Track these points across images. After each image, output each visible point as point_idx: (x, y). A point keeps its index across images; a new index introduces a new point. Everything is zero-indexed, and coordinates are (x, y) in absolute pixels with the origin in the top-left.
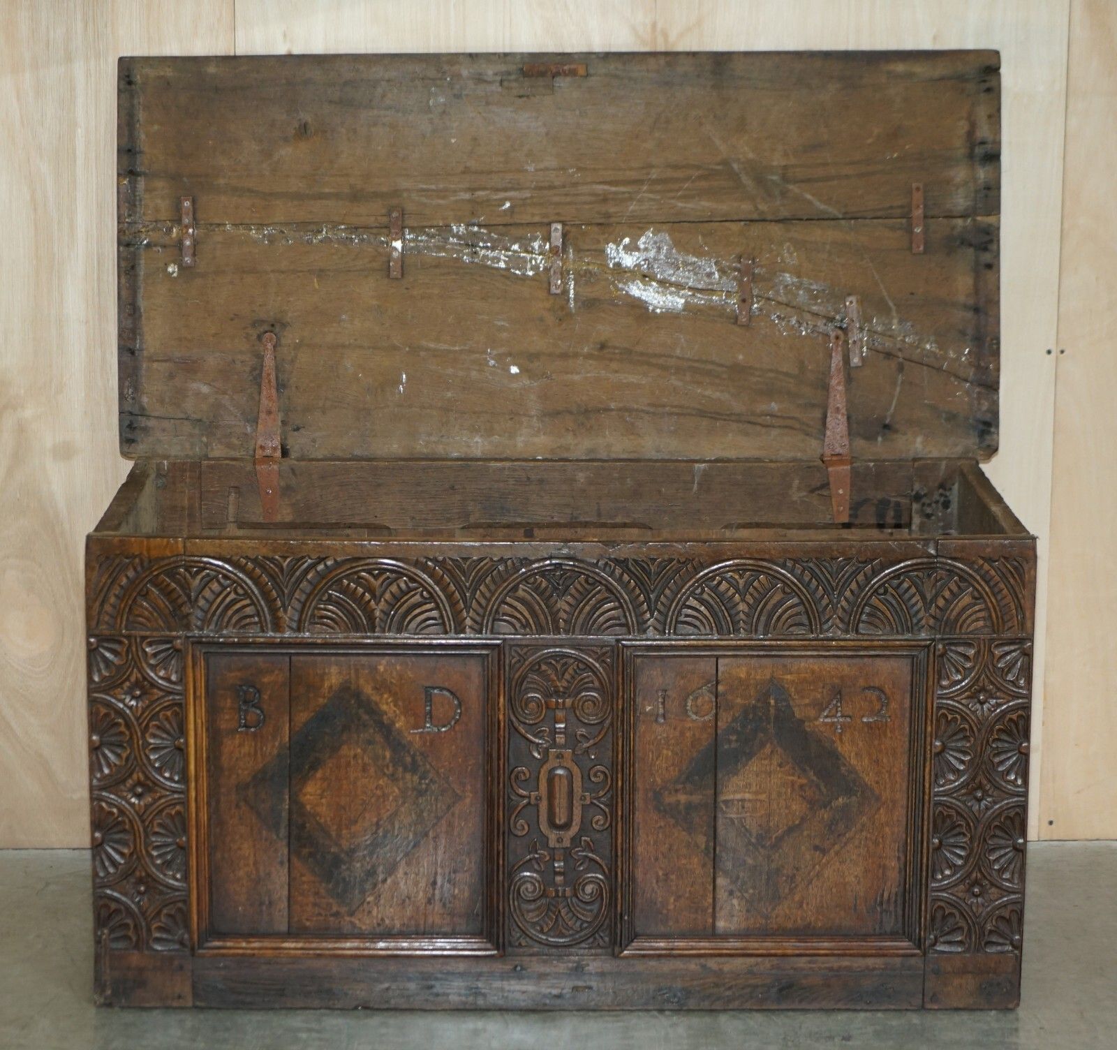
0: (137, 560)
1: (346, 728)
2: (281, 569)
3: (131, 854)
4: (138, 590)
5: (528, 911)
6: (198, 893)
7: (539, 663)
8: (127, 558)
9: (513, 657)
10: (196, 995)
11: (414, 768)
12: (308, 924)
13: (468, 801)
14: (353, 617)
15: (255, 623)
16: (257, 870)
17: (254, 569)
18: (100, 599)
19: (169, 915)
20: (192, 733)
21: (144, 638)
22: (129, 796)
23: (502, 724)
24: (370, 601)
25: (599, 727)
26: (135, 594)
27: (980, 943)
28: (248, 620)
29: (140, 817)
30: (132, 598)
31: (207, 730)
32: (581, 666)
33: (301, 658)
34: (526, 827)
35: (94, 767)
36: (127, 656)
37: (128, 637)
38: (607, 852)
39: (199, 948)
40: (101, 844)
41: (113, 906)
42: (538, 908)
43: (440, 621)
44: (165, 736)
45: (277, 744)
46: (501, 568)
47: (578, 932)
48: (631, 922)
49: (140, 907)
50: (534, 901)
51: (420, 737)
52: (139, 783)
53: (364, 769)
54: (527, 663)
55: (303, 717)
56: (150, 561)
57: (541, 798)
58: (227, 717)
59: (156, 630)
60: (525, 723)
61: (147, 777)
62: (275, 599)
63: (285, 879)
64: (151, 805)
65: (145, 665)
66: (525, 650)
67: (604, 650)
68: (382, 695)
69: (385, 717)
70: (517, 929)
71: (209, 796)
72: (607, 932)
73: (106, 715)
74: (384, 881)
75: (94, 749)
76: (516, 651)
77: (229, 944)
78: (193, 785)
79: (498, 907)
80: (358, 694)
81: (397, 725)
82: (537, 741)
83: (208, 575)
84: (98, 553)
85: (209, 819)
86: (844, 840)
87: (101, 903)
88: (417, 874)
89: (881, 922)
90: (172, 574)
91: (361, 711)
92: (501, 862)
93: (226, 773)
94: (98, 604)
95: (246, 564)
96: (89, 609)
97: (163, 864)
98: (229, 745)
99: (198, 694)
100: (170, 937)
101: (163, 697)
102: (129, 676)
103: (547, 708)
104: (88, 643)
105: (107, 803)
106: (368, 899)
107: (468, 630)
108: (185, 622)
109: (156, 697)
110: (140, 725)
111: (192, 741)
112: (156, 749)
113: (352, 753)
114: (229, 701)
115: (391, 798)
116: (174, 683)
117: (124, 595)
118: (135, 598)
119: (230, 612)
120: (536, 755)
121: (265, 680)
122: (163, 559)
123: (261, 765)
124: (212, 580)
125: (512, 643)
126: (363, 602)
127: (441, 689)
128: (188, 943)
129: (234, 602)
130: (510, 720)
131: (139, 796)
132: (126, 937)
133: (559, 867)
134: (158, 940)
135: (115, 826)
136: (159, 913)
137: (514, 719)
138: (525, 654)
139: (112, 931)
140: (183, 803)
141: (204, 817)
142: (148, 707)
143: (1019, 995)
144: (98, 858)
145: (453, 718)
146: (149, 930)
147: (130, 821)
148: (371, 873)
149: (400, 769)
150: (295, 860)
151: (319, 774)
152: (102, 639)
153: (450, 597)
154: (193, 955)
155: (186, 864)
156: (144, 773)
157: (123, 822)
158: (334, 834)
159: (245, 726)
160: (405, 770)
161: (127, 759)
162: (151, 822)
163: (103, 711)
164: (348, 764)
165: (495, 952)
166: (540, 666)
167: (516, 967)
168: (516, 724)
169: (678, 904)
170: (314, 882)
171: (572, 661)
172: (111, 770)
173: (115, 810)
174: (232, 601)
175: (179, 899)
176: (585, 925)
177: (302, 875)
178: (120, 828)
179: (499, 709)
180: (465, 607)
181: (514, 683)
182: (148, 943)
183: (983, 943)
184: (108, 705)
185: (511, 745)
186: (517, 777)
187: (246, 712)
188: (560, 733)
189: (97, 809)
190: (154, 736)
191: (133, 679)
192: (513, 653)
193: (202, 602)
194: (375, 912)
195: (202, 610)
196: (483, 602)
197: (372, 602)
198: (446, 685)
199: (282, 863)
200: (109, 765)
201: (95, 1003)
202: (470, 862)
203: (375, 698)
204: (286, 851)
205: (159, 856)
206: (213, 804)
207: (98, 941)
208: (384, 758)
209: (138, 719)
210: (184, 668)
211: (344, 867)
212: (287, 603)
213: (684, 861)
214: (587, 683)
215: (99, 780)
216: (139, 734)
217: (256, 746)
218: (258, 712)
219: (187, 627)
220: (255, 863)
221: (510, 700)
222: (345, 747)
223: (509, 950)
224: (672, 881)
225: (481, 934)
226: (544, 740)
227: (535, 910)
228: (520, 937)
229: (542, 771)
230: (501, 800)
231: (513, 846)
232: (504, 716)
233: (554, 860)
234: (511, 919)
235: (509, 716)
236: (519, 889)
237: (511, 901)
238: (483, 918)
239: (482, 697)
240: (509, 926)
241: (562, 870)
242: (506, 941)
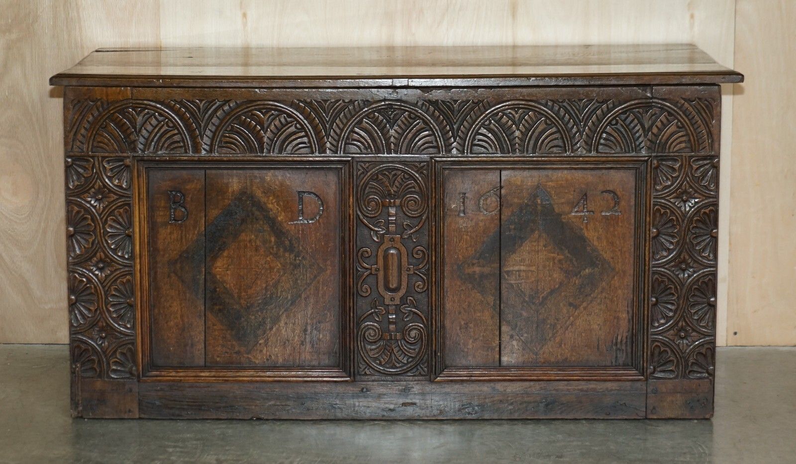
0: (99, 103)
1: (243, 221)
2: (199, 109)
3: (96, 310)
4: (100, 124)
5: (371, 350)
6: (142, 338)
7: (377, 174)
8: (92, 102)
9: (359, 170)
10: (141, 410)
11: (291, 249)
12: (218, 359)
13: (328, 272)
14: (249, 142)
15: (181, 147)
16: (183, 321)
17: (180, 108)
18: (74, 130)
19: (123, 354)
20: (137, 224)
21: (104, 158)
22: (94, 269)
23: (352, 217)
24: (260, 130)
25: (419, 220)
26: (98, 127)
27: (685, 372)
28: (176, 145)
29: (102, 284)
30: (96, 129)
31: (148, 222)
32: (406, 176)
33: (214, 172)
34: (369, 290)
35: (70, 249)
36: (93, 171)
37: (93, 157)
38: (425, 308)
39: (143, 376)
40: (75, 303)
41: (83, 347)
42: (378, 348)
43: (308, 145)
44: (118, 227)
45: (196, 232)
46: (351, 107)
47: (406, 364)
48: (443, 357)
49: (102, 348)
50: (375, 342)
51: (295, 227)
52: (101, 260)
53: (257, 250)
54: (369, 174)
55: (214, 213)
56: (108, 104)
57: (379, 269)
58: (161, 213)
59: (113, 152)
60: (367, 217)
61: (106, 256)
62: (195, 130)
63: (202, 328)
64: (110, 275)
65: (105, 177)
66: (367, 164)
67: (422, 164)
68: (268, 197)
69: (271, 213)
70: (363, 363)
71: (149, 269)
72: (426, 365)
73: (78, 212)
74: (271, 329)
75: (70, 237)
76: (361, 166)
77: (163, 373)
78: (138, 261)
79: (350, 348)
80: (252, 197)
81: (279, 219)
82: (376, 229)
83: (148, 113)
84: (72, 98)
85: (150, 285)
86: (590, 298)
87: (75, 345)
88: (294, 324)
89: (616, 357)
90: (123, 112)
91: (254, 209)
92: (352, 314)
93: (162, 253)
94: (72, 133)
95: (175, 105)
96: (66, 137)
97: (118, 317)
98: (163, 233)
99: (141, 196)
100: (122, 369)
101: (117, 199)
102: (94, 185)
103: (383, 206)
104: (66, 162)
105: (79, 274)
106: (260, 342)
107: (328, 151)
108: (132, 146)
109: (112, 199)
110: (101, 219)
111: (137, 230)
112: (113, 236)
113: (248, 239)
114: (163, 202)
115: (275, 270)
116: (125, 189)
117: (90, 128)
118: (98, 130)
119: (163, 140)
120: (375, 239)
121: (188, 187)
122: (117, 102)
123: (186, 248)
124: (151, 116)
125: (358, 160)
126: (255, 132)
127: (310, 193)
128: (135, 373)
129: (166, 132)
130: (357, 214)
131: (101, 270)
132: (93, 369)
133: (392, 318)
134: (115, 371)
135: (84, 290)
136: (115, 352)
137: (359, 213)
138: (367, 168)
139: (83, 364)
140: (131, 274)
141: (146, 284)
142: (107, 206)
143: (713, 408)
144: (73, 313)
145: (318, 213)
146: (108, 364)
147: (95, 287)
148: (262, 323)
149: (282, 250)
150: (209, 315)
151: (225, 254)
152: (76, 159)
153: (315, 128)
154: (139, 381)
155: (134, 318)
156: (104, 253)
157: (91, 287)
158: (236, 295)
159: (174, 220)
160: (285, 250)
161: (93, 243)
162: (109, 287)
163: (76, 209)
164: (246, 246)
165: (348, 379)
166: (377, 176)
167: (363, 389)
168: (361, 217)
169: (475, 345)
170: (222, 330)
171: (400, 172)
172: (81, 252)
173: (84, 280)
174: (165, 131)
175: (129, 342)
176: (410, 360)
177: (214, 325)
178: (88, 292)
179: (349, 206)
180: (326, 135)
181: (359, 189)
182: (108, 373)
183: (687, 372)
184: (80, 205)
185: (358, 233)
186: (362, 255)
187: (175, 209)
188: (392, 223)
189: (72, 278)
190: (111, 227)
191: (96, 187)
192: (360, 168)
193: (144, 132)
194: (264, 351)
195: (144, 138)
196: (338, 131)
197: (262, 132)
198: (313, 190)
199: (200, 316)
200: (80, 248)
201: (71, 416)
202: (331, 316)
203: (263, 200)
204: (203, 308)
205: (115, 311)
206: (152, 273)
207: (73, 372)
208: (270, 242)
209: (100, 215)
210: (132, 179)
211: (243, 319)
212: (202, 133)
213: (479, 314)
214: (408, 189)
215: (73, 258)
216: (101, 225)
217: (181, 233)
218: (183, 210)
219: (134, 150)
220: (182, 316)
221: (357, 200)
222: (243, 234)
223: (358, 378)
224: (470, 328)
225: (338, 366)
226: (381, 228)
227: (375, 349)
228: (366, 368)
229: (380, 250)
230: (351, 271)
231: (360, 303)
232: (353, 212)
233: (389, 313)
234: (359, 355)
235: (356, 211)
236: (364, 333)
237: (359, 343)
238: (339, 355)
239: (338, 199)
240: (358, 360)
241: (394, 320)
242: (356, 371)
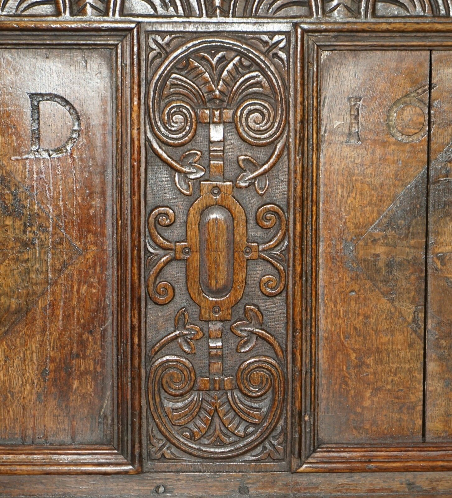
5: (174, 410)
7: (187, 58)
9: (153, 49)
11: (16, 211)
23: (136, 143)
25: (269, 150)
32: (246, 63)
34: (170, 291)
38: (281, 327)
42: (187, 405)
47: (242, 438)
48: (314, 425)
50: (181, 395)
51: (24, 166)
54: (170, 58)
57: (189, 249)
60: (167, 144)
66: (168, 38)
67: (277, 38)
70: (159, 436)
72: (281, 439)
76: (156, 41)
82: (185, 169)
92: (136, 340)
103: (199, 122)
107: (89, 9)
120: (183, 188)
125: (150, 28)
127: (53, 97)
130: (147, 139)
133: (216, 348)
138: (168, 44)
145: (70, 138)
165: (131, 467)
166: (188, 61)
167: (158, 487)
168: (156, 146)
169: (376, 400)
171: (233, 54)
176: (251, 429)
185: (150, 177)
186: (157, 221)
188: (216, 158)
198: (59, 92)
202: (95, 343)
213: (384, 339)
214: (252, 86)
221: (147, 110)
223: (148, 465)
224: (368, 366)
225: (110, 443)
226: (195, 167)
227: (182, 408)
228: (164, 446)
229: (192, 211)
230: (135, 253)
231: (151, 318)
232: (139, 133)
233: (209, 337)
234: (150, 420)
235: (145, 133)
236: (161, 378)
237: (150, 397)
238: (113, 420)
239: (109, 110)
240: (148, 430)
241: (219, 352)
242: (144, 451)
